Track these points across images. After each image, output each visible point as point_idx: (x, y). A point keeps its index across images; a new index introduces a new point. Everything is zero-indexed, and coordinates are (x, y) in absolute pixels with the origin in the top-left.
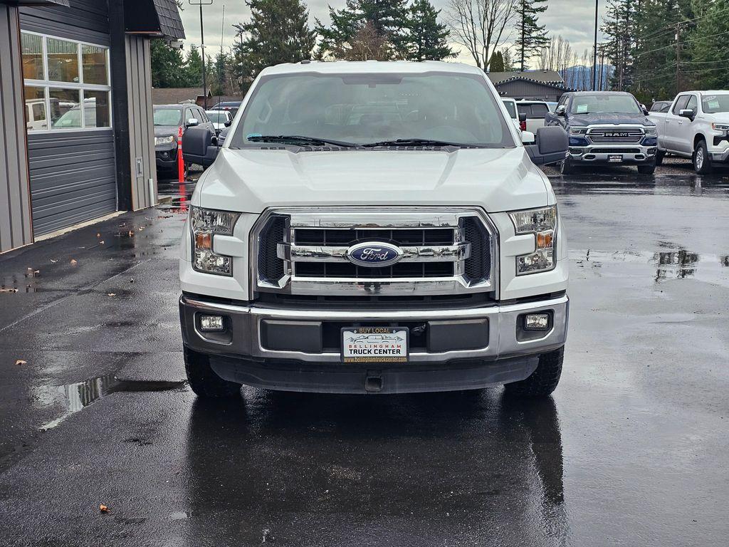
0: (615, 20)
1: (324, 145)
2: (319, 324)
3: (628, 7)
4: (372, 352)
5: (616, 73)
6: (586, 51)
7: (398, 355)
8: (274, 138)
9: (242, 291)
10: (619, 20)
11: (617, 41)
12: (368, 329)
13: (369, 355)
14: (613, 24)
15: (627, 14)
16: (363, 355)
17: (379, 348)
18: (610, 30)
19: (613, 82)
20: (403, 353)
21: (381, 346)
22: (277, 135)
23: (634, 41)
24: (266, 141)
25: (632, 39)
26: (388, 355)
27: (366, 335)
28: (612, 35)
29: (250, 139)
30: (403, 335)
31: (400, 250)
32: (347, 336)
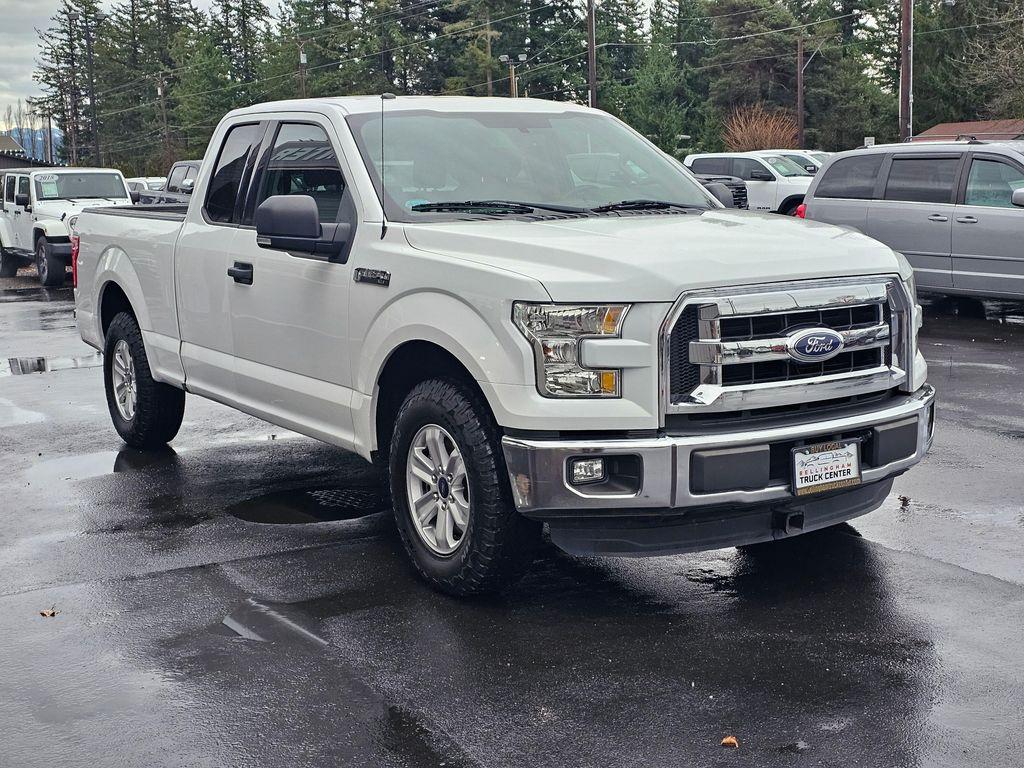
0: (54, 66)
1: (531, 211)
2: (767, 447)
3: (72, 48)
4: (823, 477)
5: (66, 140)
6: (9, 109)
7: (849, 477)
8: (458, 204)
9: (649, 415)
10: (61, 66)
11: (61, 95)
12: (820, 446)
13: (821, 482)
14: (52, 70)
15: (71, 58)
16: (814, 483)
17: (829, 471)
18: (48, 78)
19: (63, 152)
20: (854, 474)
21: (832, 468)
22: (463, 201)
23: (86, 95)
24: (439, 210)
25: (83, 93)
26: (839, 478)
27: (817, 455)
28: (52, 85)
29: (415, 209)
30: (852, 449)
31: (840, 336)
32: (799, 458)
